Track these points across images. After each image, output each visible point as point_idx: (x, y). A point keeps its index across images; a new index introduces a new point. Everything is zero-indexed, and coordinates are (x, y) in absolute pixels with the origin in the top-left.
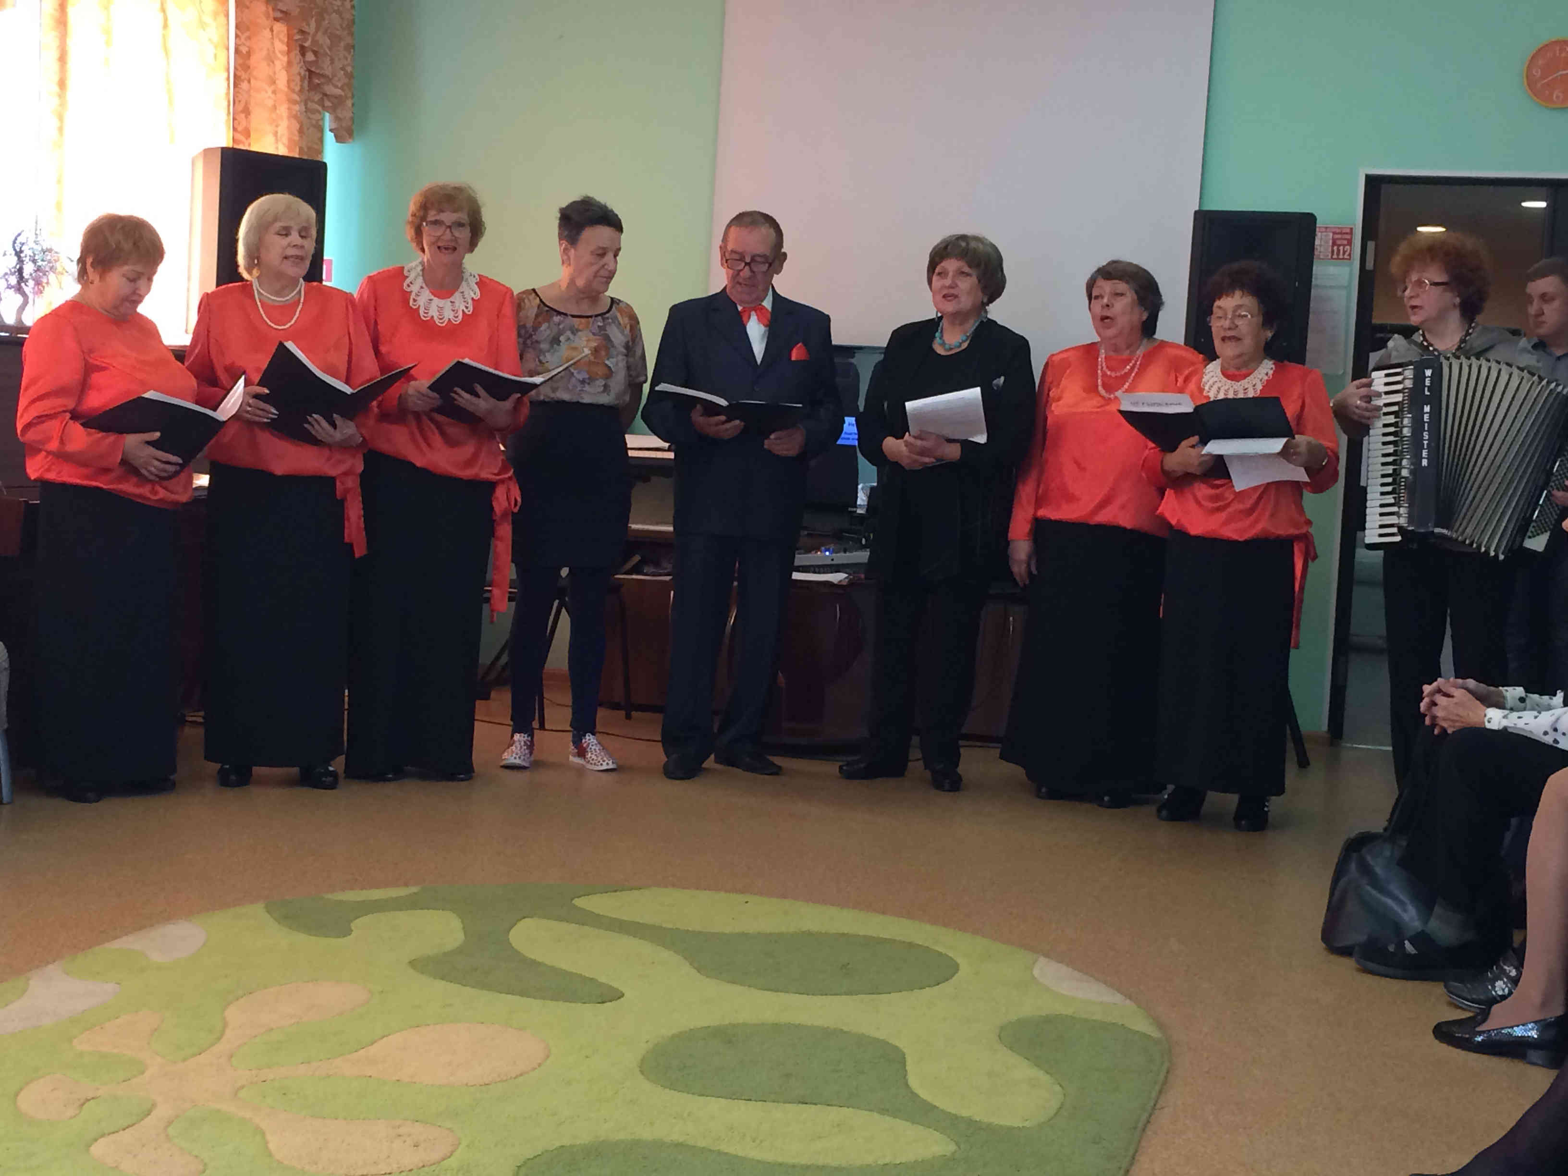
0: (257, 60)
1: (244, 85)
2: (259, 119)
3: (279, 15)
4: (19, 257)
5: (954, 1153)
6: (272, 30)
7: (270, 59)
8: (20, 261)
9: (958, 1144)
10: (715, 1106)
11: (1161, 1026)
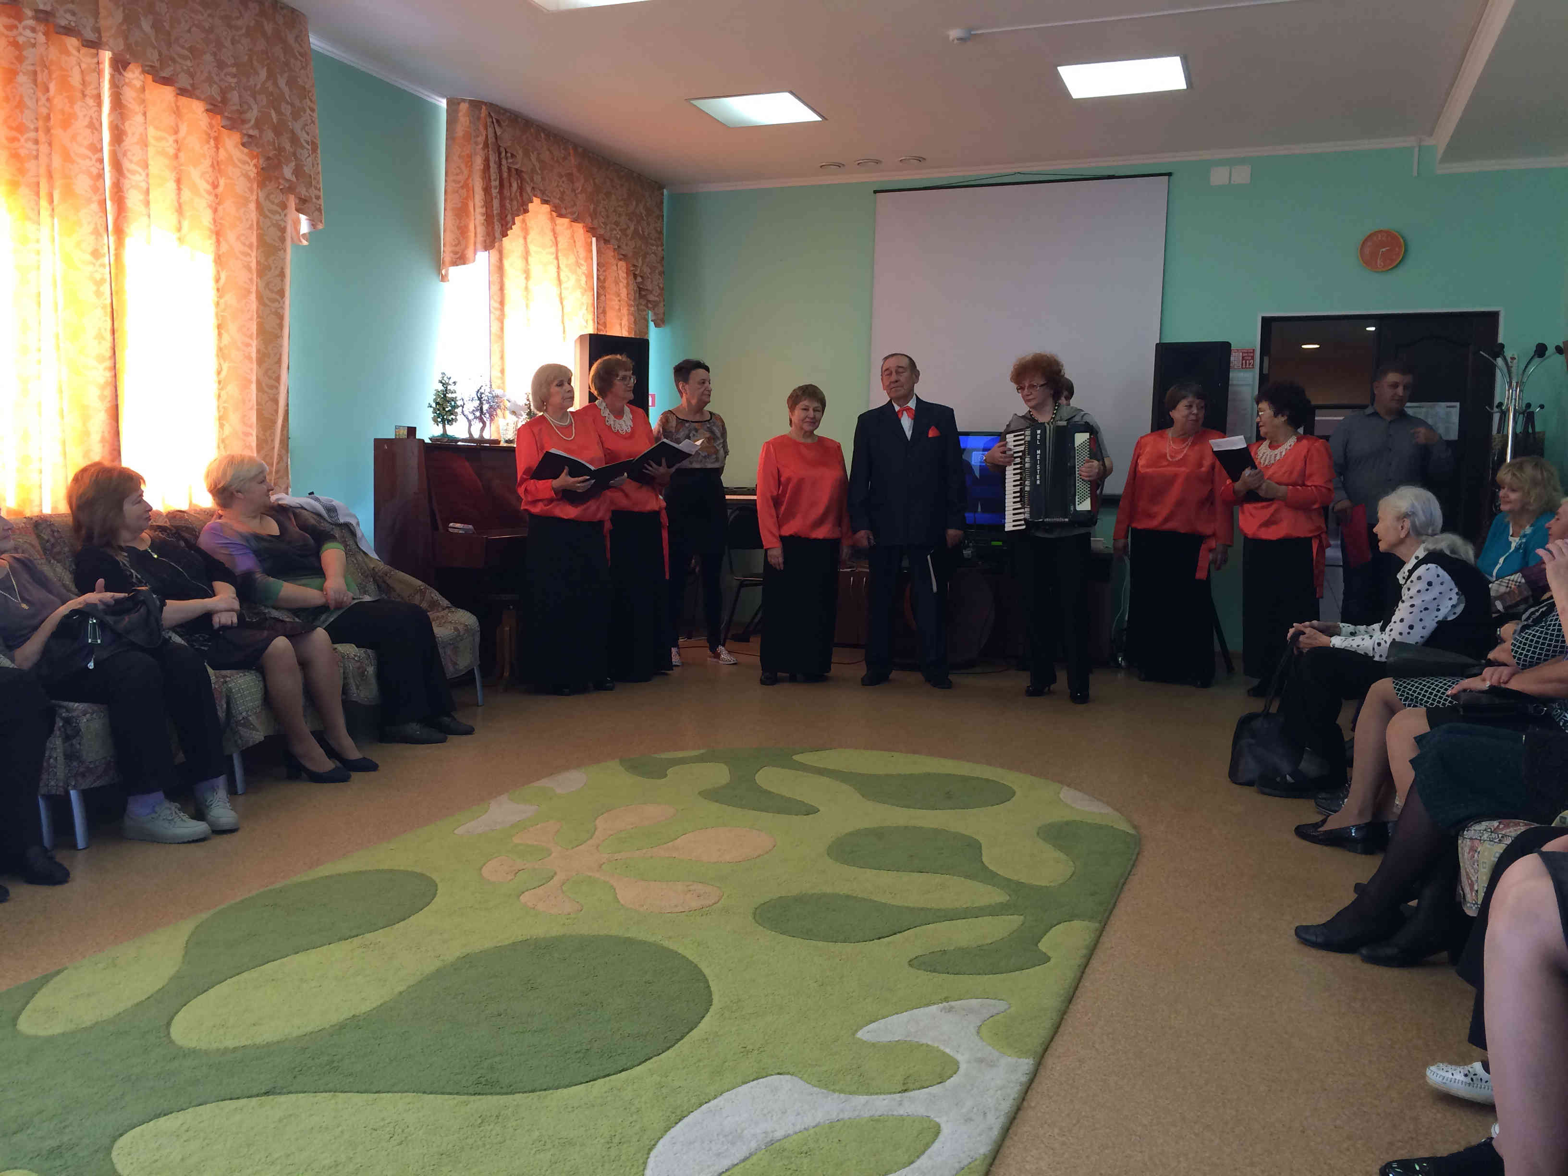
0: (610, 283)
1: (603, 298)
2: (611, 315)
3: (622, 257)
4: (480, 401)
5: (1009, 901)
6: (617, 265)
7: (617, 283)
8: (481, 404)
9: (1009, 895)
10: (869, 873)
11: (1135, 827)
